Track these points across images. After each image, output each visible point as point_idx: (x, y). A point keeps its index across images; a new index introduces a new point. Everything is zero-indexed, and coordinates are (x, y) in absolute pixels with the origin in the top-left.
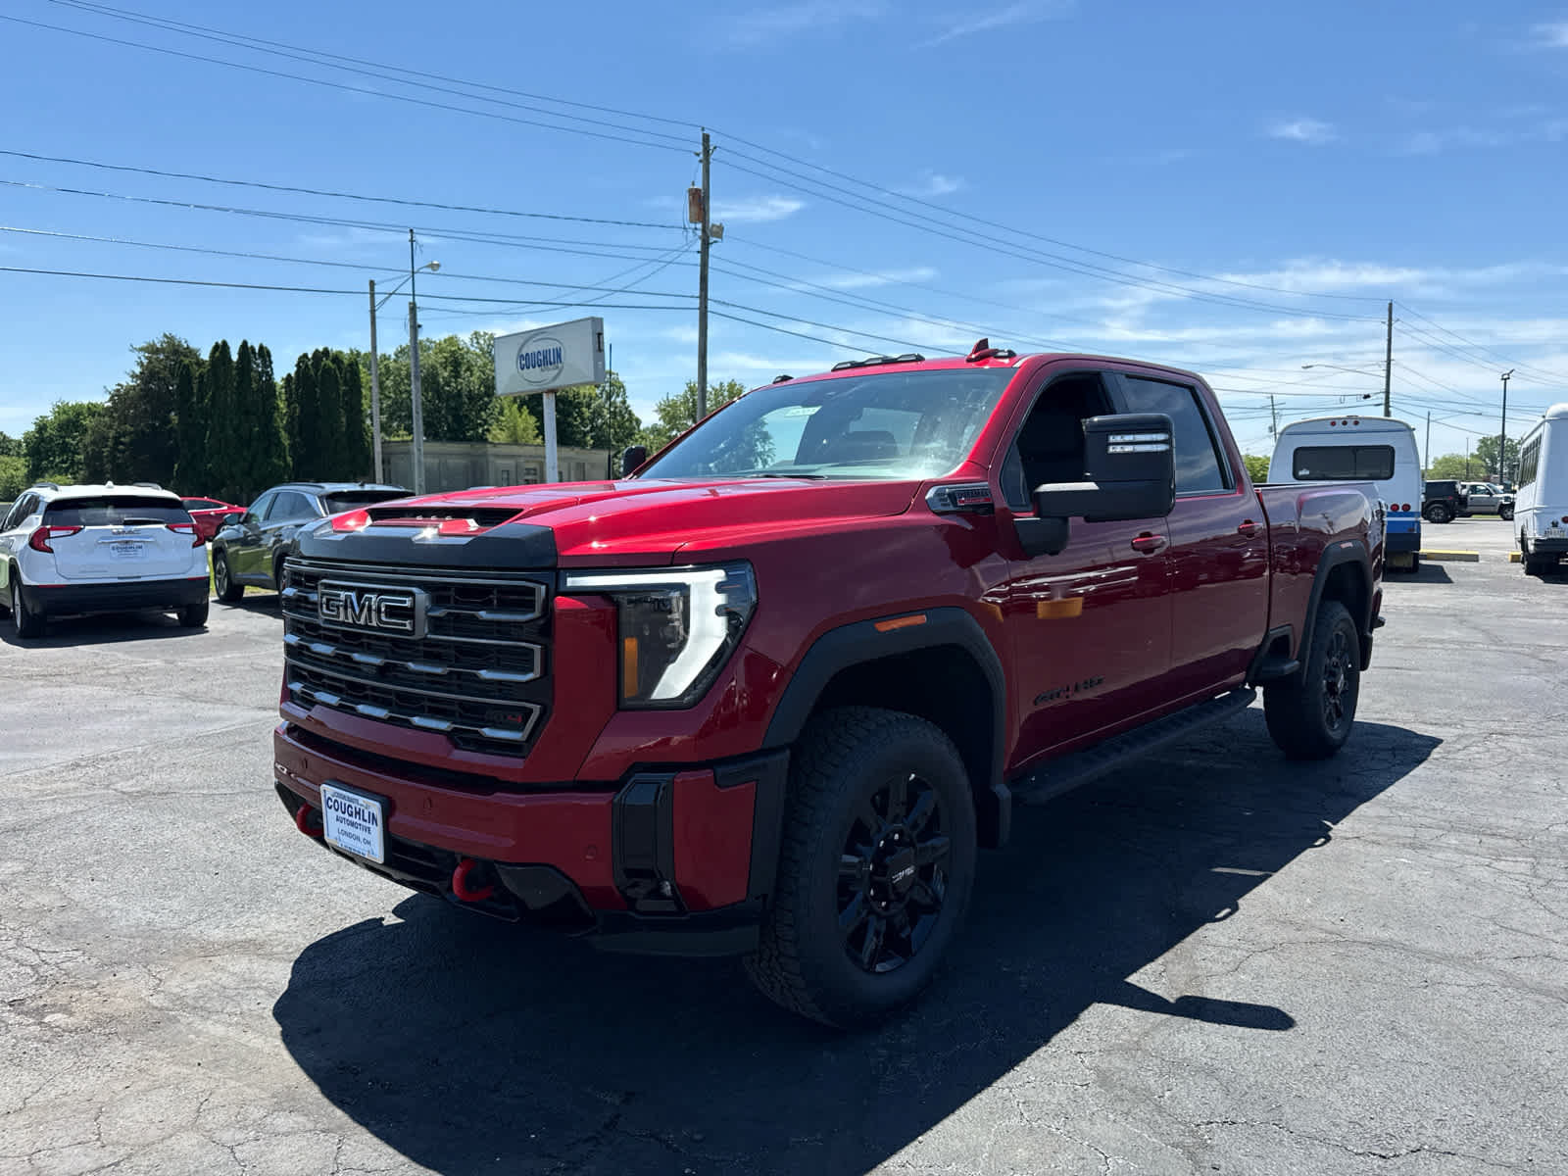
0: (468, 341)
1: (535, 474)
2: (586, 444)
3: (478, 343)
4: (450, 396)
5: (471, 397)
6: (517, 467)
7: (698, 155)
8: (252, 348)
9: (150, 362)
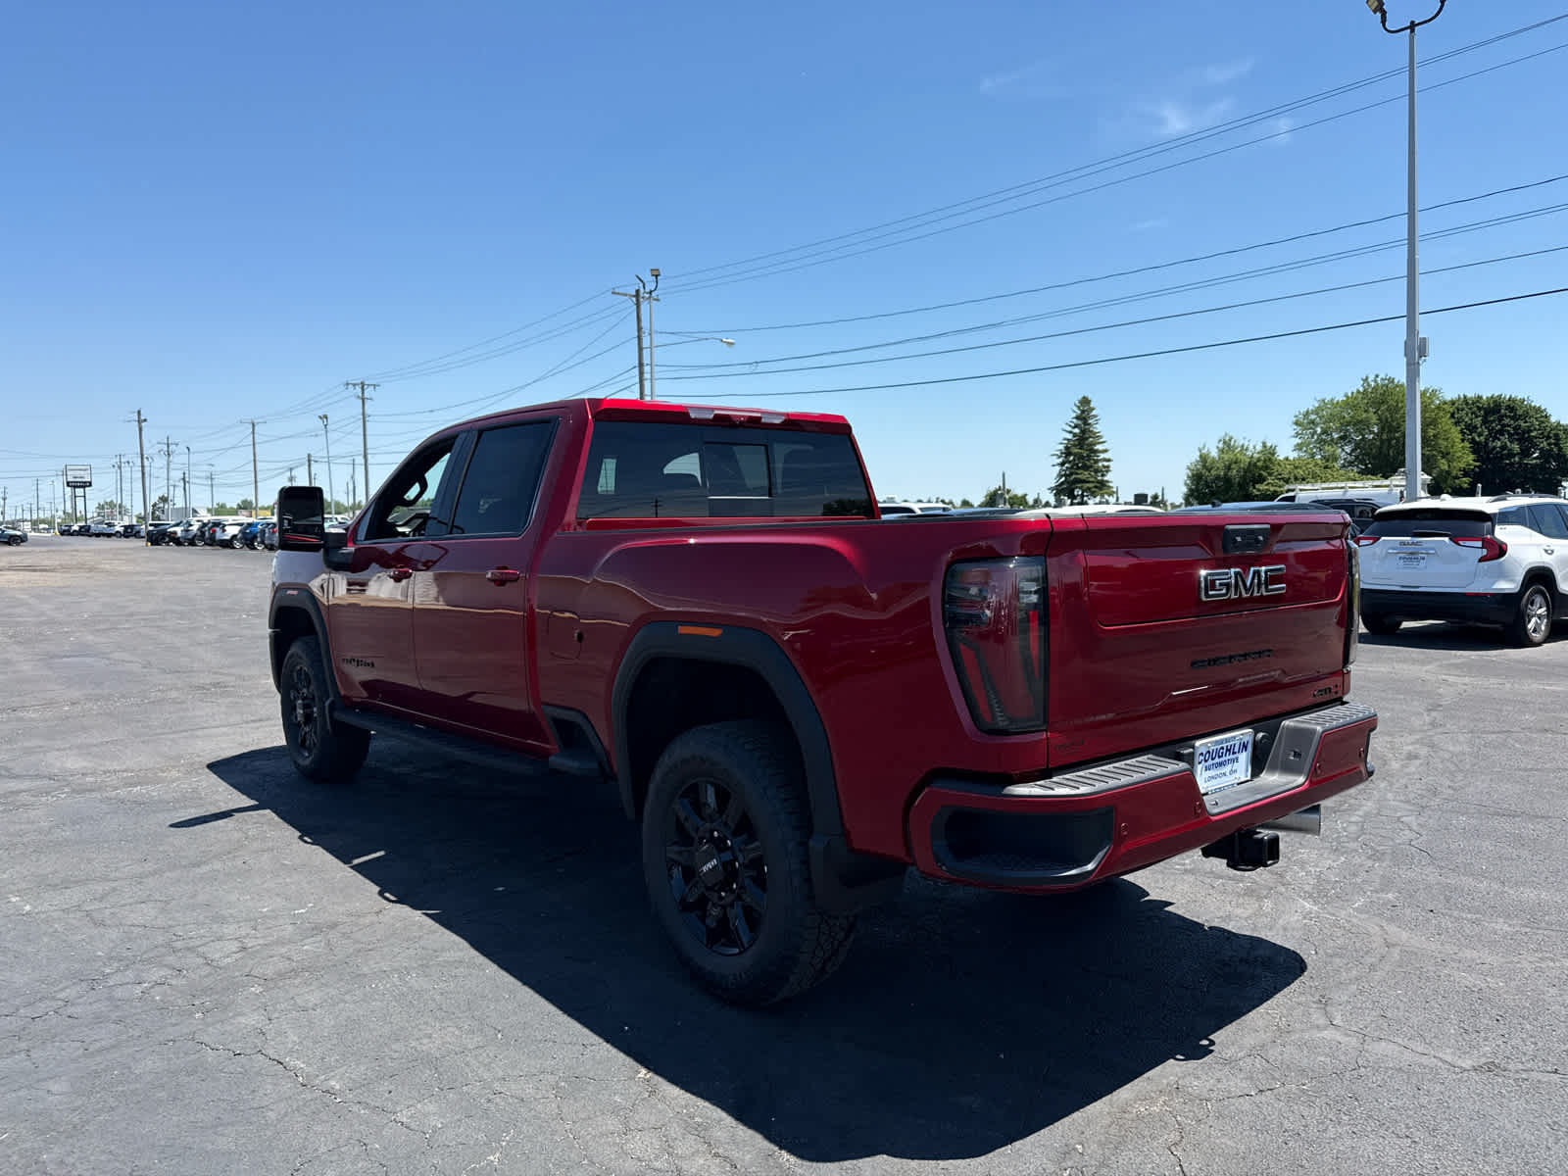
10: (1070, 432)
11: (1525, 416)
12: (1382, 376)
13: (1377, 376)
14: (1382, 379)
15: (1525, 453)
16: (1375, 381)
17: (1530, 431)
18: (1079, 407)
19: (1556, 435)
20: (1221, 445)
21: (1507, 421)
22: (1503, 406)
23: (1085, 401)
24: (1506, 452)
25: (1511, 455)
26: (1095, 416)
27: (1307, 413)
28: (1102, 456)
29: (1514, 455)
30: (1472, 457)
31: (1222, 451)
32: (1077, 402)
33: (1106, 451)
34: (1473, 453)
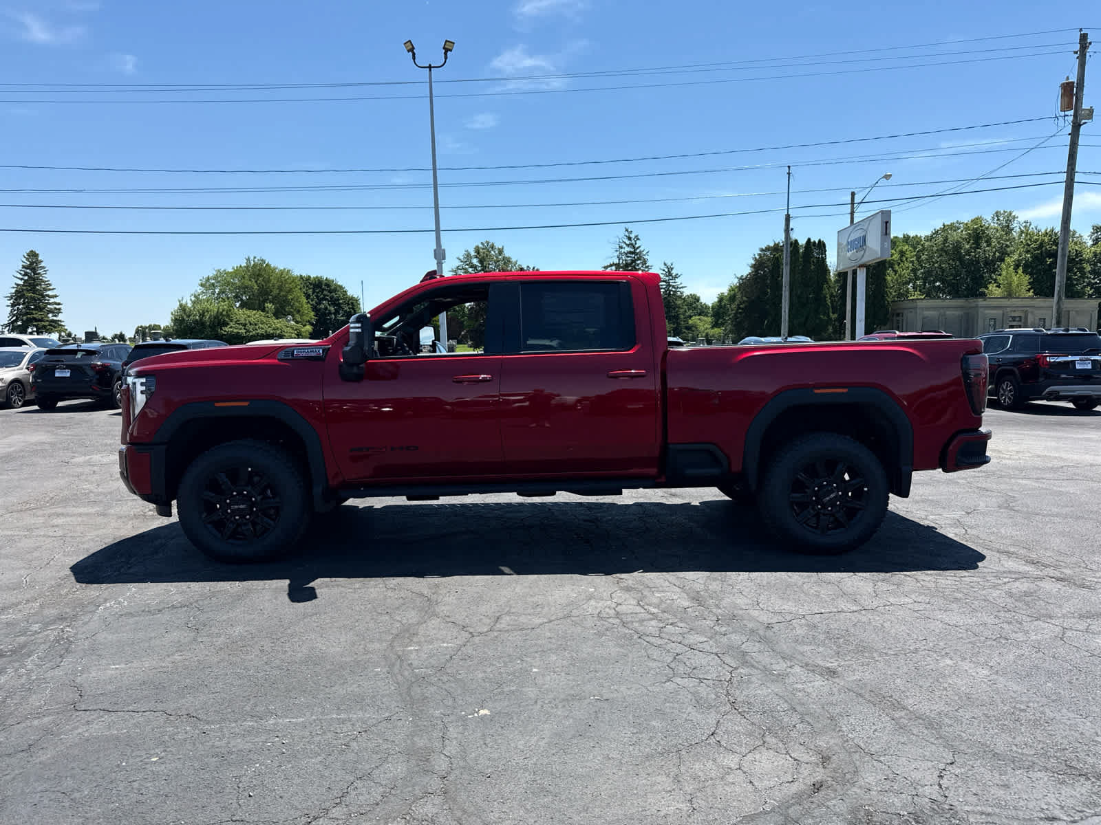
0: (989, 219)
1: (1020, 321)
2: (1084, 294)
3: (998, 220)
4: (971, 262)
5: (987, 263)
6: (1003, 314)
7: (1076, 53)
8: (815, 242)
9: (760, 257)
10: (22, 279)
11: (335, 290)
12: (258, 258)
13: (255, 258)
14: (258, 260)
15: (337, 312)
16: (254, 261)
17: (338, 300)
18: (27, 259)
19: (352, 303)
20: (193, 299)
21: (325, 292)
22: (324, 283)
23: (33, 255)
24: (327, 311)
25: (330, 313)
26: (43, 267)
27: (208, 279)
28: (52, 300)
29: (331, 314)
30: (312, 313)
31: (194, 303)
32: (25, 255)
33: (56, 296)
34: (313, 311)
